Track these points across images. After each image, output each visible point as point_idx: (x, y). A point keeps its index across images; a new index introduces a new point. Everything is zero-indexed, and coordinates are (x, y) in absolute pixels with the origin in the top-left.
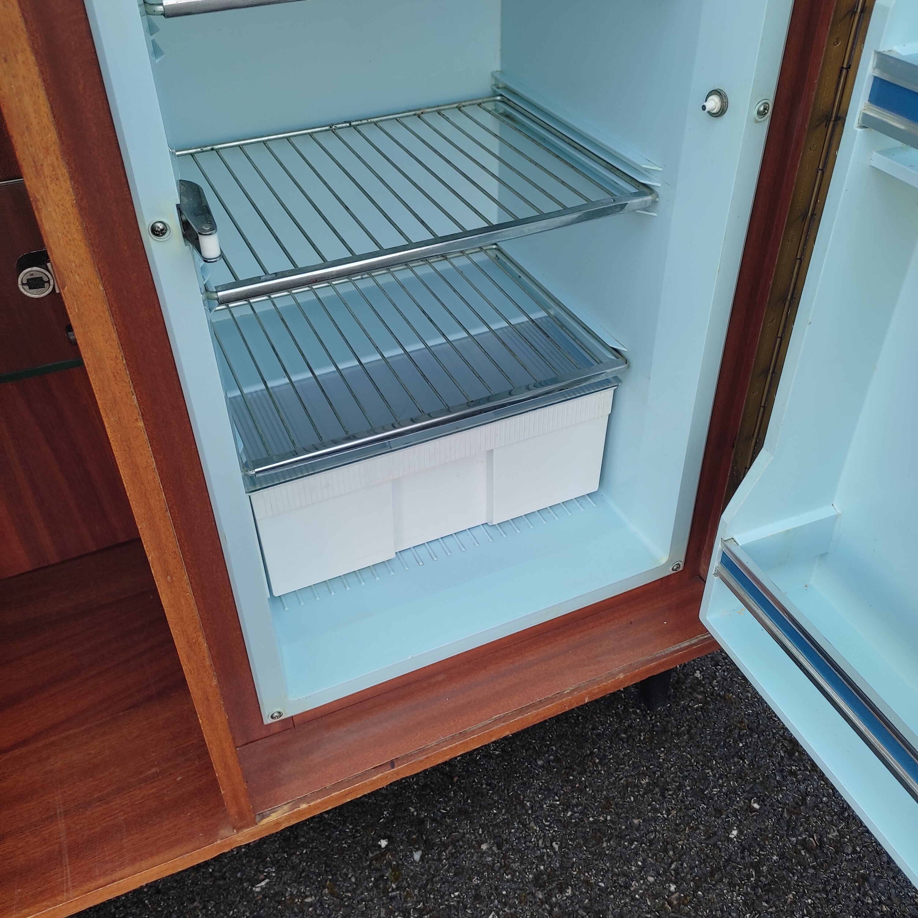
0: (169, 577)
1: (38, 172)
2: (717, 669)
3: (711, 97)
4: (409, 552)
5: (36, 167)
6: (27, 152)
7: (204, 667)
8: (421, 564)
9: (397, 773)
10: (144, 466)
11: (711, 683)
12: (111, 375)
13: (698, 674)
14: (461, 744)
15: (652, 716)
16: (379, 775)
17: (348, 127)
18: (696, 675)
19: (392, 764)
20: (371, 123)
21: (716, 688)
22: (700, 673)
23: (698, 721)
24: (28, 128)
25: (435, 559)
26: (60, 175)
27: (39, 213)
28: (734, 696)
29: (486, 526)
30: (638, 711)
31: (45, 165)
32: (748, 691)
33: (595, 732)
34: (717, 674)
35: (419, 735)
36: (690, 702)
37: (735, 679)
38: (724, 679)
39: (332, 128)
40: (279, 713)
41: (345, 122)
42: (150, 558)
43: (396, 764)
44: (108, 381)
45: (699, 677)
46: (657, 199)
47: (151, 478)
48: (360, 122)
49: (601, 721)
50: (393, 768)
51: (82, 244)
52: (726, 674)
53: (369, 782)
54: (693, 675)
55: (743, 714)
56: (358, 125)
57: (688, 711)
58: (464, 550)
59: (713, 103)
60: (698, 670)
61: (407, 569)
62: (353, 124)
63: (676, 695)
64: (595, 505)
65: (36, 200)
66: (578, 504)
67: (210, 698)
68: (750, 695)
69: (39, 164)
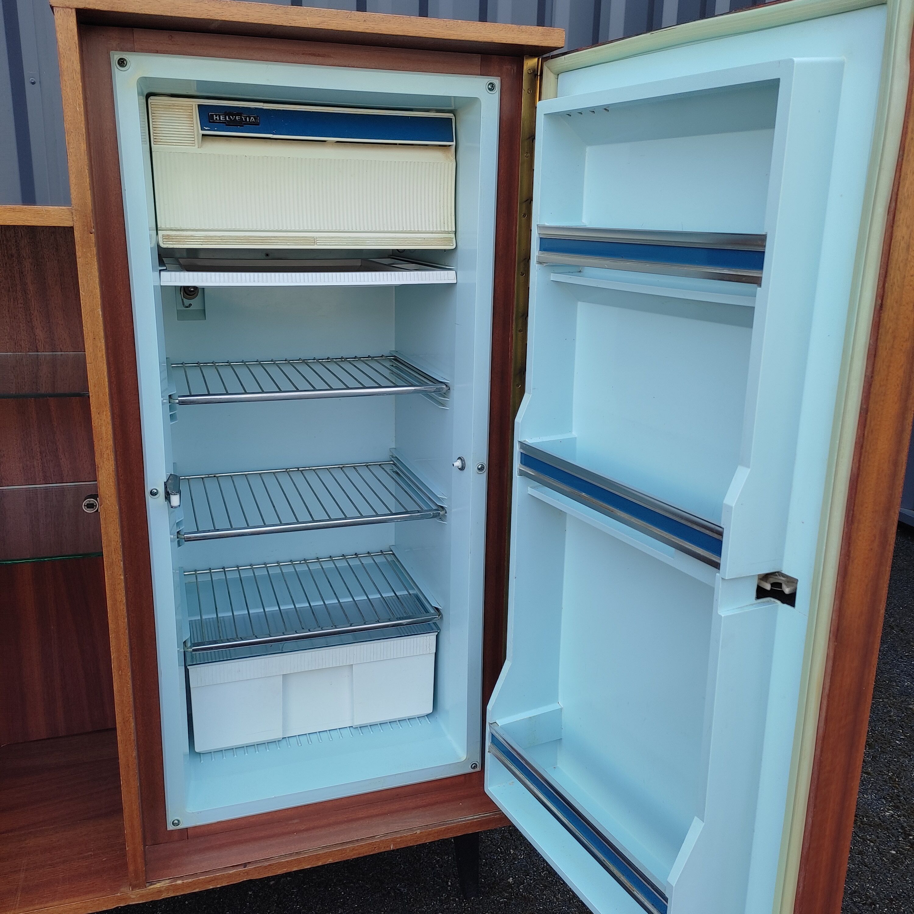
0: (120, 671)
1: (102, 455)
2: (526, 878)
3: (458, 460)
4: (295, 738)
5: (101, 454)
6: (99, 448)
7: (130, 740)
8: (300, 745)
9: (247, 873)
10: (119, 601)
11: (518, 887)
12: (114, 550)
13: (511, 880)
14: (295, 860)
15: (466, 904)
16: (234, 871)
17: (297, 471)
18: (509, 880)
19: (245, 865)
20: (311, 469)
21: (521, 890)
22: (512, 880)
23: (500, 910)
24: (101, 439)
25: (310, 743)
26: (110, 458)
27: (98, 473)
28: (533, 897)
29: (351, 728)
30: (457, 899)
31: (105, 454)
32: (545, 895)
33: (420, 909)
34: (525, 881)
35: (269, 851)
36: (498, 897)
37: (538, 886)
38: (529, 885)
39: (287, 471)
40: (178, 821)
41: (295, 468)
42: (112, 657)
43: (247, 866)
44: (111, 553)
45: (511, 882)
46: (446, 514)
47: (122, 608)
48: (304, 469)
49: (427, 903)
50: (244, 868)
51: (113, 488)
52: (531, 881)
53: (227, 874)
54: (507, 880)
55: (535, 909)
56: (303, 470)
57: (494, 903)
58: (331, 740)
59: (458, 463)
60: (512, 877)
61: (289, 747)
62: (300, 469)
63: (489, 892)
64: (429, 723)
65: (98, 467)
66: (418, 721)
67: (130, 765)
68: (545, 897)
69: (102, 453)
